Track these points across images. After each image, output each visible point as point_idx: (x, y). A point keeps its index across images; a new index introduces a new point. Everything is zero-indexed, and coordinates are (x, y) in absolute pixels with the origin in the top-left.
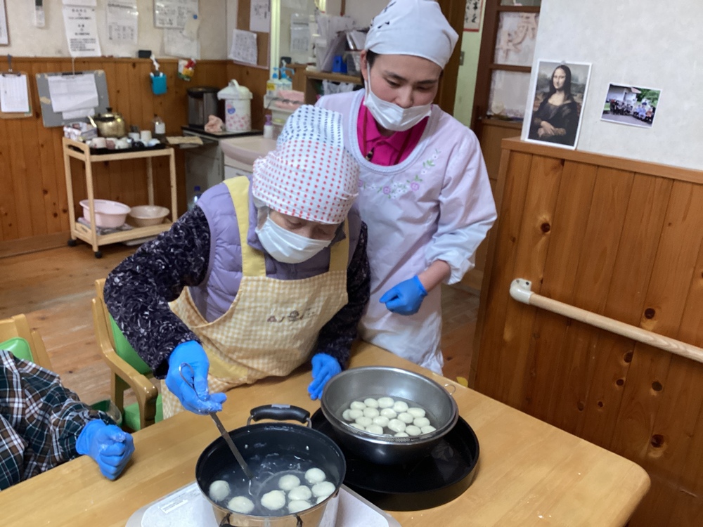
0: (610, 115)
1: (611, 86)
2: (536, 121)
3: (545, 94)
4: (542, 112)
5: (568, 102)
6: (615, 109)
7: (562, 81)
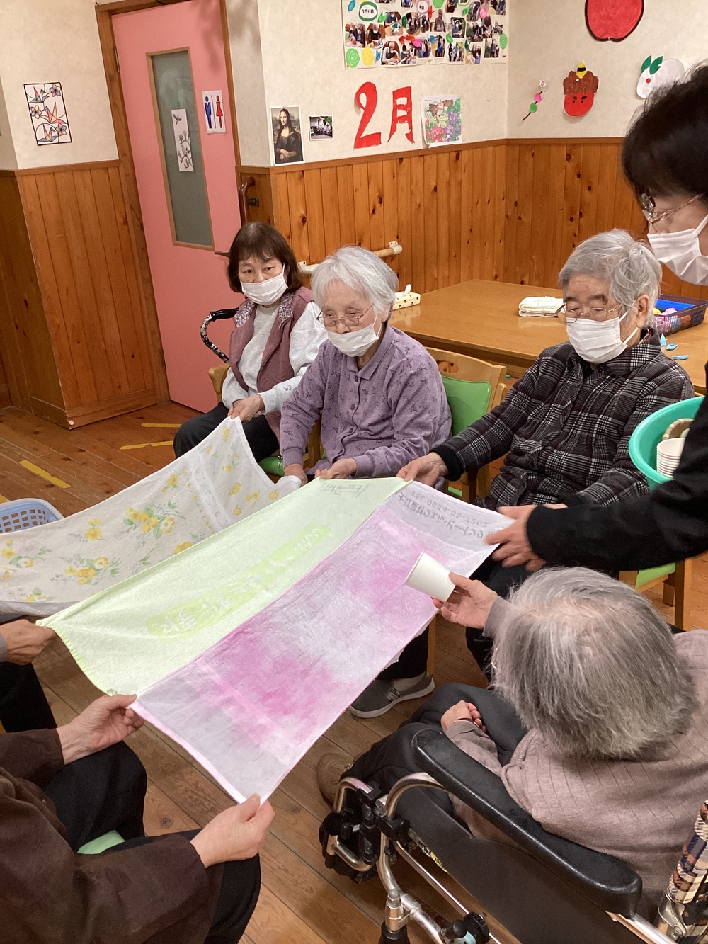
0: (315, 136)
1: (310, 118)
2: (278, 150)
3: (278, 130)
4: (279, 144)
5: (292, 133)
6: (317, 132)
7: (285, 119)
